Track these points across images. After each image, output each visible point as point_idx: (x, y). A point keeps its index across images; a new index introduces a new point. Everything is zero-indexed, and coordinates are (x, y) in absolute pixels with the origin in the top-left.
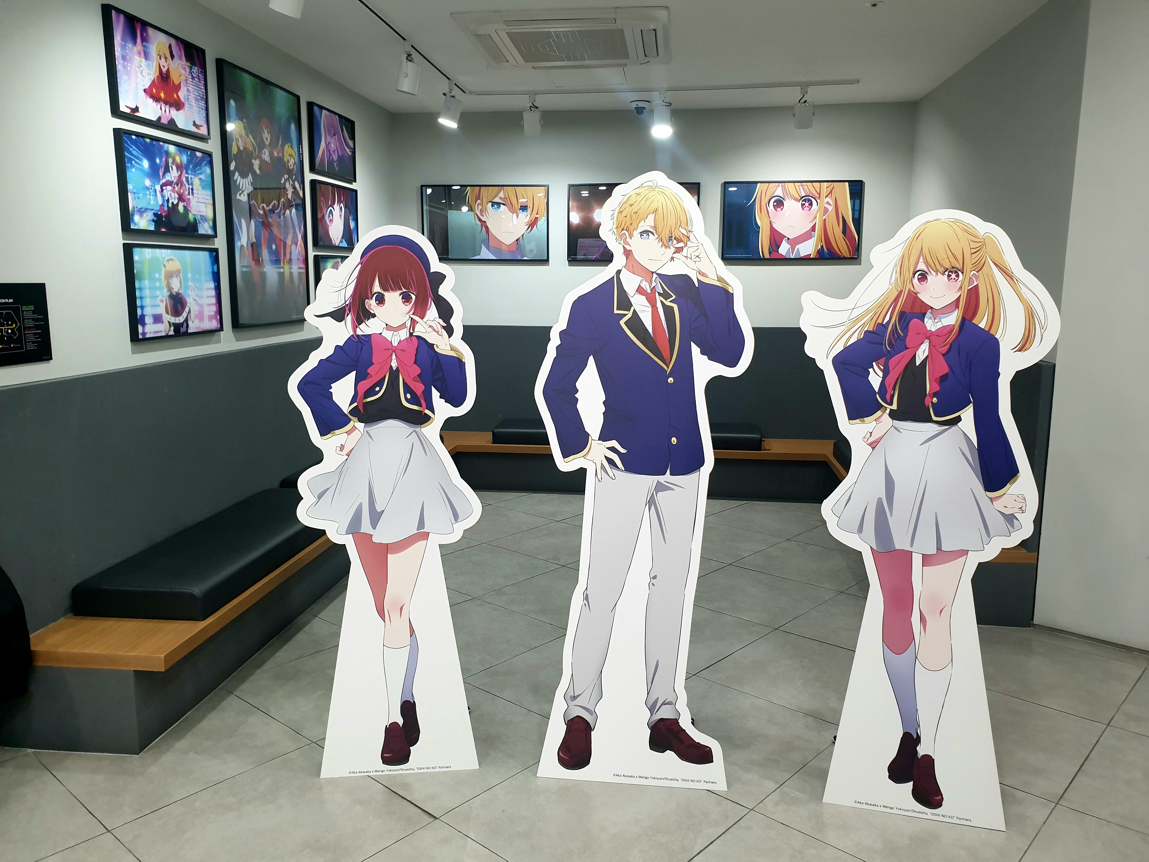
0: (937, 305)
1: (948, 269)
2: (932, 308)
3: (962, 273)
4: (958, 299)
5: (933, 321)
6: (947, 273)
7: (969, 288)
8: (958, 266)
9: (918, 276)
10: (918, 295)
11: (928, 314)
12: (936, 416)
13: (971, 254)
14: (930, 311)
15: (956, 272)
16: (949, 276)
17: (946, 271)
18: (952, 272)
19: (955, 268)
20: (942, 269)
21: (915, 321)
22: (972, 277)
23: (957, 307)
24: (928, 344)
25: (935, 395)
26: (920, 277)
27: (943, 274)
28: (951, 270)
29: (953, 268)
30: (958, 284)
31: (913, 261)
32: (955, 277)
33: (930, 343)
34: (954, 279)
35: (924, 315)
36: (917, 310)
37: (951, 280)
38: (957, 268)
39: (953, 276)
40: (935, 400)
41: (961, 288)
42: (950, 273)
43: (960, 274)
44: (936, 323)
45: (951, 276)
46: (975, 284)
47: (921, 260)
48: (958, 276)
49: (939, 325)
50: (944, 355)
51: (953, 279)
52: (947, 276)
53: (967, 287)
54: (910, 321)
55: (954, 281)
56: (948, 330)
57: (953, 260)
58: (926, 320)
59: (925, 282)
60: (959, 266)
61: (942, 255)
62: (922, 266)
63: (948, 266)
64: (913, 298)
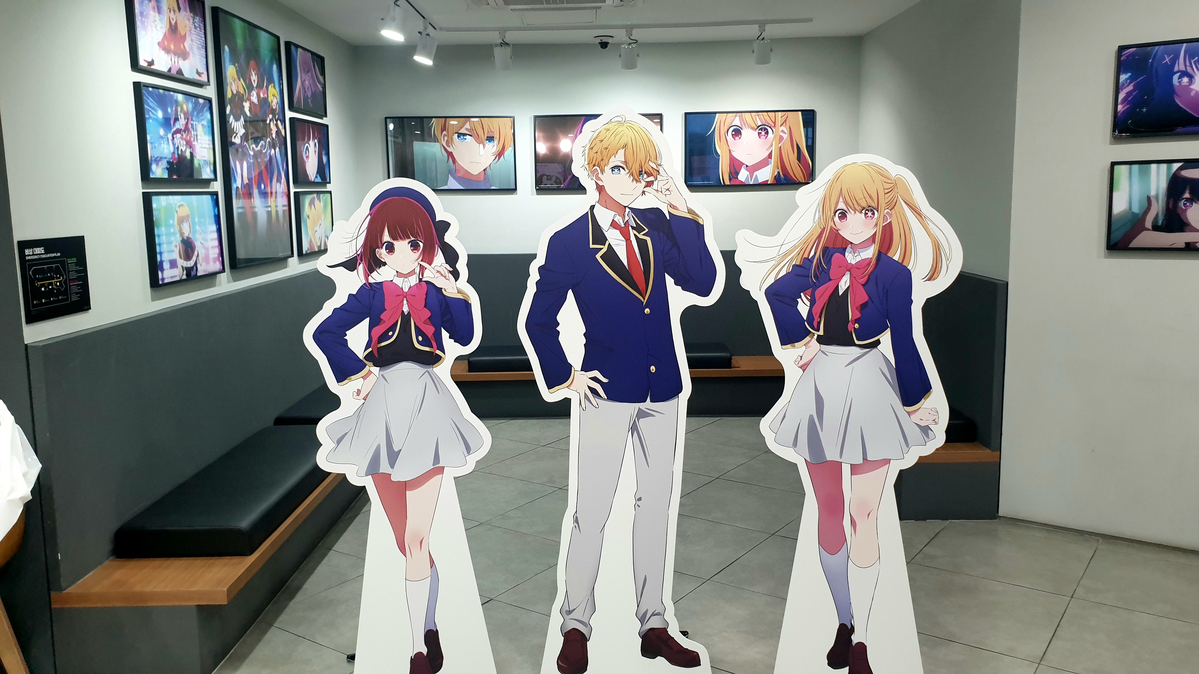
0: (856, 240)
1: (864, 208)
2: (852, 243)
3: (878, 211)
4: (875, 234)
5: (853, 254)
6: (864, 211)
7: (884, 224)
8: (873, 205)
9: (839, 214)
10: (839, 232)
11: (849, 249)
12: (858, 340)
13: (885, 194)
14: (850, 245)
15: (872, 210)
16: (866, 214)
17: (863, 210)
18: (868, 211)
19: (870, 207)
20: (859, 208)
21: (837, 255)
22: (886, 215)
23: (874, 242)
24: (849, 275)
25: (856, 321)
26: (840, 215)
27: (861, 212)
28: (868, 209)
29: (869, 206)
30: (874, 221)
31: (833, 202)
32: (871, 215)
33: (851, 275)
34: (871, 217)
35: (845, 249)
36: (838, 245)
37: (868, 218)
38: (873, 207)
39: (870, 214)
40: (857, 326)
41: (876, 225)
42: (867, 212)
43: (876, 212)
44: (856, 256)
45: (867, 214)
46: (889, 221)
47: (841, 200)
48: (873, 214)
49: (858, 259)
50: (863, 285)
51: (869, 216)
52: (864, 214)
53: (882, 224)
54: (832, 256)
55: (871, 218)
56: (867, 262)
57: (869, 200)
58: (847, 254)
59: (845, 220)
60: (875, 205)
61: (859, 195)
62: (842, 205)
63: (864, 205)
64: (835, 234)
